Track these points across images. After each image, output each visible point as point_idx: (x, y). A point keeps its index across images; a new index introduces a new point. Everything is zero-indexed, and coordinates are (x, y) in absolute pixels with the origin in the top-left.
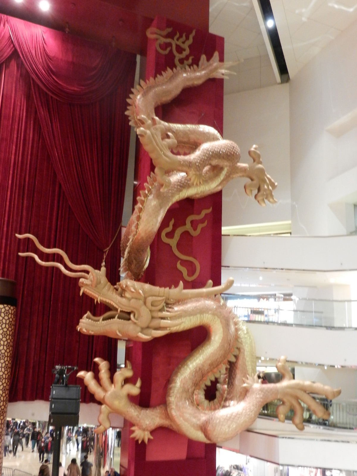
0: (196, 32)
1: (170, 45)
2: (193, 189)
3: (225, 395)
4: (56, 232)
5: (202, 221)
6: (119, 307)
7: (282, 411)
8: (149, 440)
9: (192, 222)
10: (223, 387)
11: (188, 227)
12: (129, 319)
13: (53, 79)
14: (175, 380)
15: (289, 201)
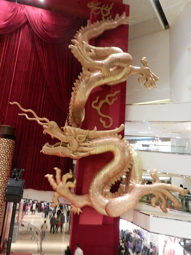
0: (114, 4)
1: (100, 10)
2: (107, 79)
3: (124, 190)
4: (43, 105)
5: (114, 97)
6: (62, 140)
7: (153, 200)
8: (80, 213)
9: (109, 98)
10: (123, 186)
11: (107, 100)
12: (67, 146)
13: (45, 32)
14: (94, 180)
15: (169, 89)
